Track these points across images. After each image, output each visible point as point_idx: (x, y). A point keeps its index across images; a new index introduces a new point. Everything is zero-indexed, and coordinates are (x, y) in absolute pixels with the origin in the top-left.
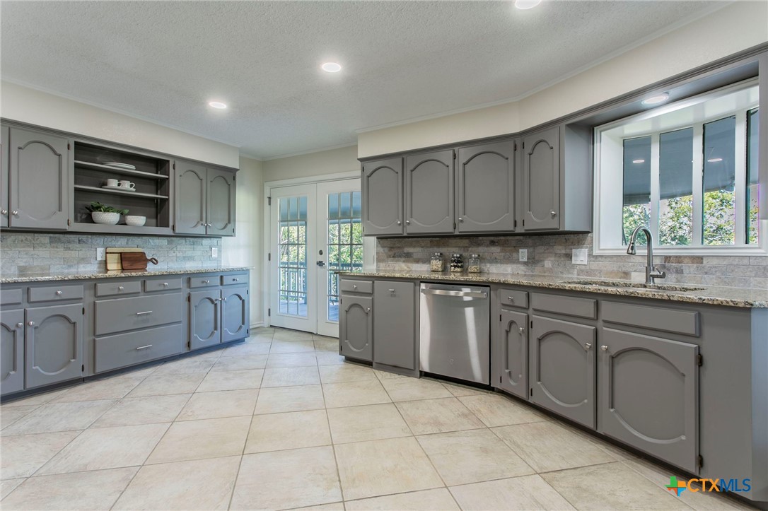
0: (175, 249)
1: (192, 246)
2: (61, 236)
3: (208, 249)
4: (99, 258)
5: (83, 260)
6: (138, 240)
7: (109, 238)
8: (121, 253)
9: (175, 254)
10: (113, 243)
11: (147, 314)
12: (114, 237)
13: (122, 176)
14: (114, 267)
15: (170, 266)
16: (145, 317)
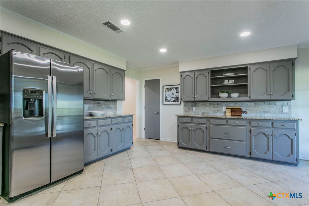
0: (258, 107)
1: (269, 106)
2: (212, 103)
3: (281, 107)
4: (224, 111)
5: (219, 111)
6: (239, 103)
7: (228, 103)
8: (231, 109)
9: (258, 110)
10: (229, 105)
11: (229, 134)
12: (229, 103)
13: (228, 78)
14: (229, 114)
15: (255, 115)
16: (228, 135)
